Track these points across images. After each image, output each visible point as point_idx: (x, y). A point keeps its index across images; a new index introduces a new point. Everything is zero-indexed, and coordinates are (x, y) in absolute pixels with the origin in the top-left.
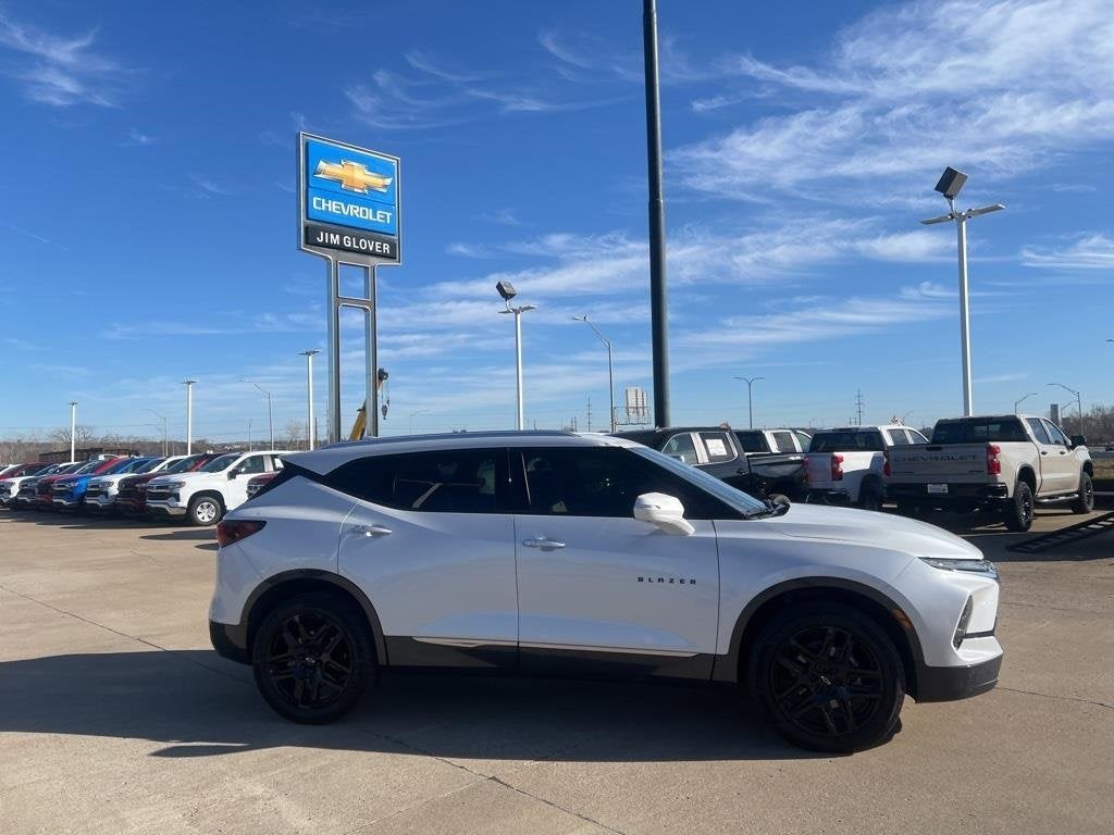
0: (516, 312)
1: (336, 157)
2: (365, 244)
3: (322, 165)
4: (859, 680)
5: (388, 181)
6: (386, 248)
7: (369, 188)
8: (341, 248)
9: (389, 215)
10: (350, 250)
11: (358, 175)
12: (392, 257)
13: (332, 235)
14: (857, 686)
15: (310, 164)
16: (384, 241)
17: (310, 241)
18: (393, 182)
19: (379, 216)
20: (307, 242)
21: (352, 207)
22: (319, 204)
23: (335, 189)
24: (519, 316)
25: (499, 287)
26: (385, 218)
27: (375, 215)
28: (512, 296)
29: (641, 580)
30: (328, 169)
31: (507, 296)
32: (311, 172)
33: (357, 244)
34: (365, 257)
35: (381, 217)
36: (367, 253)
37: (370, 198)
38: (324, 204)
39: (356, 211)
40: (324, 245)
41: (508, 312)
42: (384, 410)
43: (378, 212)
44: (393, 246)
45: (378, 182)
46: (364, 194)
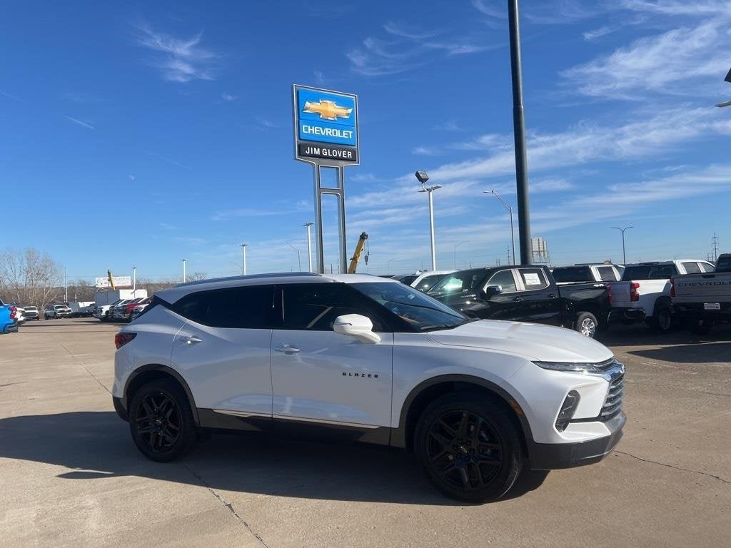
0: (429, 190)
1: (315, 99)
2: (336, 153)
3: (308, 104)
4: (489, 450)
5: (350, 111)
6: (350, 154)
7: (338, 116)
8: (321, 156)
9: (351, 132)
10: (327, 157)
11: (330, 109)
12: (353, 160)
13: (315, 149)
14: (486, 455)
15: (300, 104)
16: (347, 150)
17: (302, 153)
18: (353, 111)
19: (344, 134)
20: (299, 155)
21: (327, 129)
22: (307, 129)
23: (316, 119)
24: (431, 193)
25: (417, 175)
26: (348, 135)
27: (342, 134)
28: (426, 180)
29: (344, 374)
30: (311, 106)
31: (423, 180)
32: (300, 110)
33: (331, 153)
34: (336, 161)
35: (347, 135)
36: (342, 159)
37: (339, 123)
38: (309, 129)
39: (329, 132)
40: (310, 155)
41: (424, 191)
42: (366, 259)
43: (344, 131)
44: (354, 153)
45: (343, 112)
46: (335, 120)
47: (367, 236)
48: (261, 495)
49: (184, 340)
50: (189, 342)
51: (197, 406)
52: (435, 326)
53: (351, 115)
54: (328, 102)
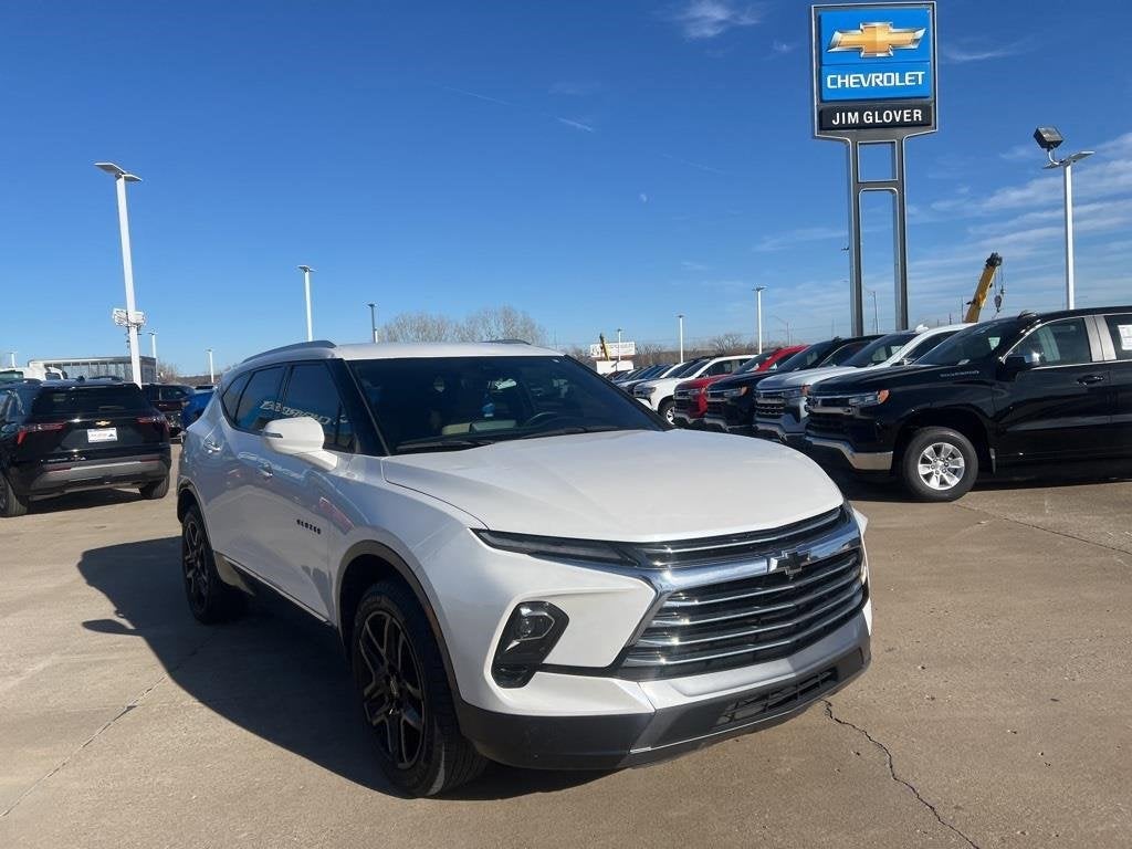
0: (1064, 163)
1: (851, 23)
2: (890, 116)
3: (838, 36)
5: (920, 34)
6: (918, 114)
7: (895, 48)
8: (861, 126)
9: (920, 74)
10: (874, 126)
11: (882, 36)
12: (925, 123)
13: (850, 114)
15: (823, 38)
16: (913, 108)
17: (825, 125)
18: (926, 34)
19: (907, 78)
20: (821, 128)
21: (874, 75)
22: (834, 82)
23: (855, 60)
25: (1038, 136)
26: (916, 80)
27: (902, 79)
28: (1056, 144)
30: (844, 39)
31: (1049, 145)
32: (824, 46)
33: (880, 117)
34: (890, 131)
35: (912, 79)
36: (902, 125)
37: (898, 59)
38: (840, 81)
39: (879, 79)
40: (840, 127)
41: (1053, 166)
42: (998, 301)
43: (907, 74)
44: (926, 110)
45: (905, 37)
46: (890, 57)
47: (1000, 260)
51: (212, 549)
53: (922, 42)
54: (877, 24)
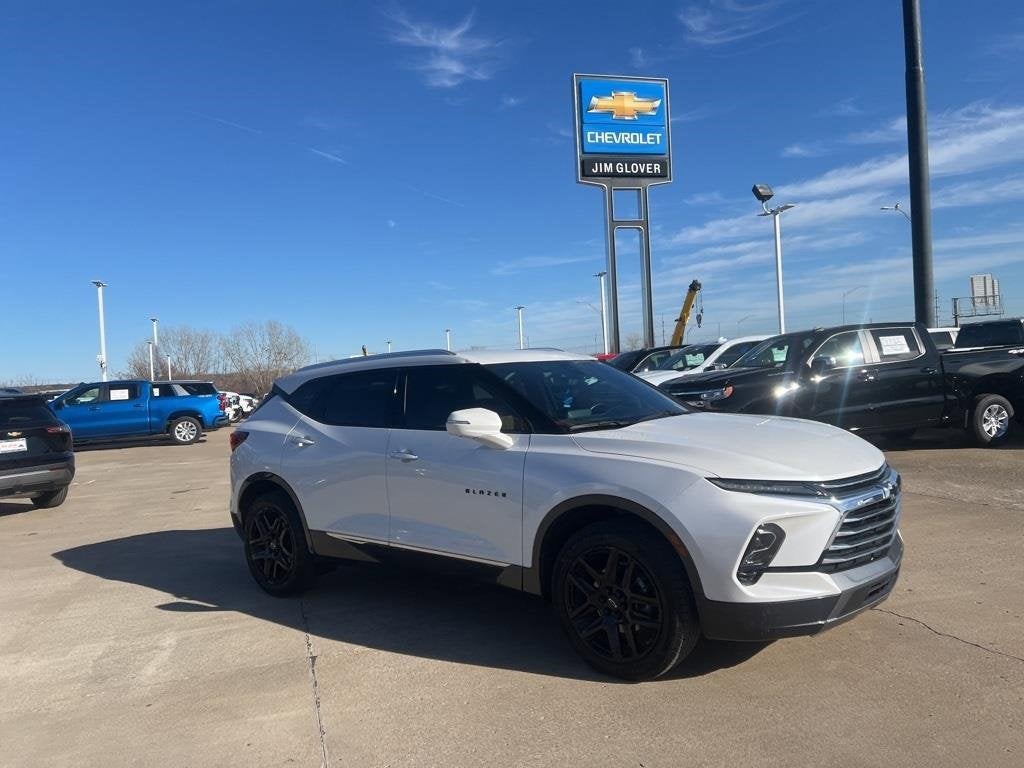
0: (774, 213)
1: (604, 92)
2: (636, 168)
3: (595, 100)
4: (647, 607)
5: (657, 103)
6: (657, 168)
7: (639, 113)
8: (614, 175)
9: (658, 135)
10: (623, 176)
11: (628, 103)
12: (663, 175)
13: (606, 165)
14: (644, 613)
15: (583, 101)
16: (654, 162)
17: (586, 173)
18: (662, 103)
19: (649, 138)
20: (584, 175)
21: (623, 134)
22: (593, 137)
23: (608, 122)
24: (777, 217)
25: (756, 191)
26: (655, 140)
27: (645, 139)
28: (769, 197)
29: (468, 491)
30: (600, 103)
31: (763, 198)
32: (584, 111)
33: (629, 169)
34: (636, 180)
35: (653, 139)
36: (639, 175)
37: (641, 124)
38: (597, 137)
39: (627, 138)
40: (599, 175)
41: (766, 214)
42: (699, 319)
43: (648, 135)
44: (663, 165)
45: (647, 106)
46: (635, 120)
47: (700, 285)
48: (361, 647)
49: (294, 441)
50: (301, 445)
51: (310, 528)
52: (596, 425)
53: (659, 110)
54: (624, 93)
